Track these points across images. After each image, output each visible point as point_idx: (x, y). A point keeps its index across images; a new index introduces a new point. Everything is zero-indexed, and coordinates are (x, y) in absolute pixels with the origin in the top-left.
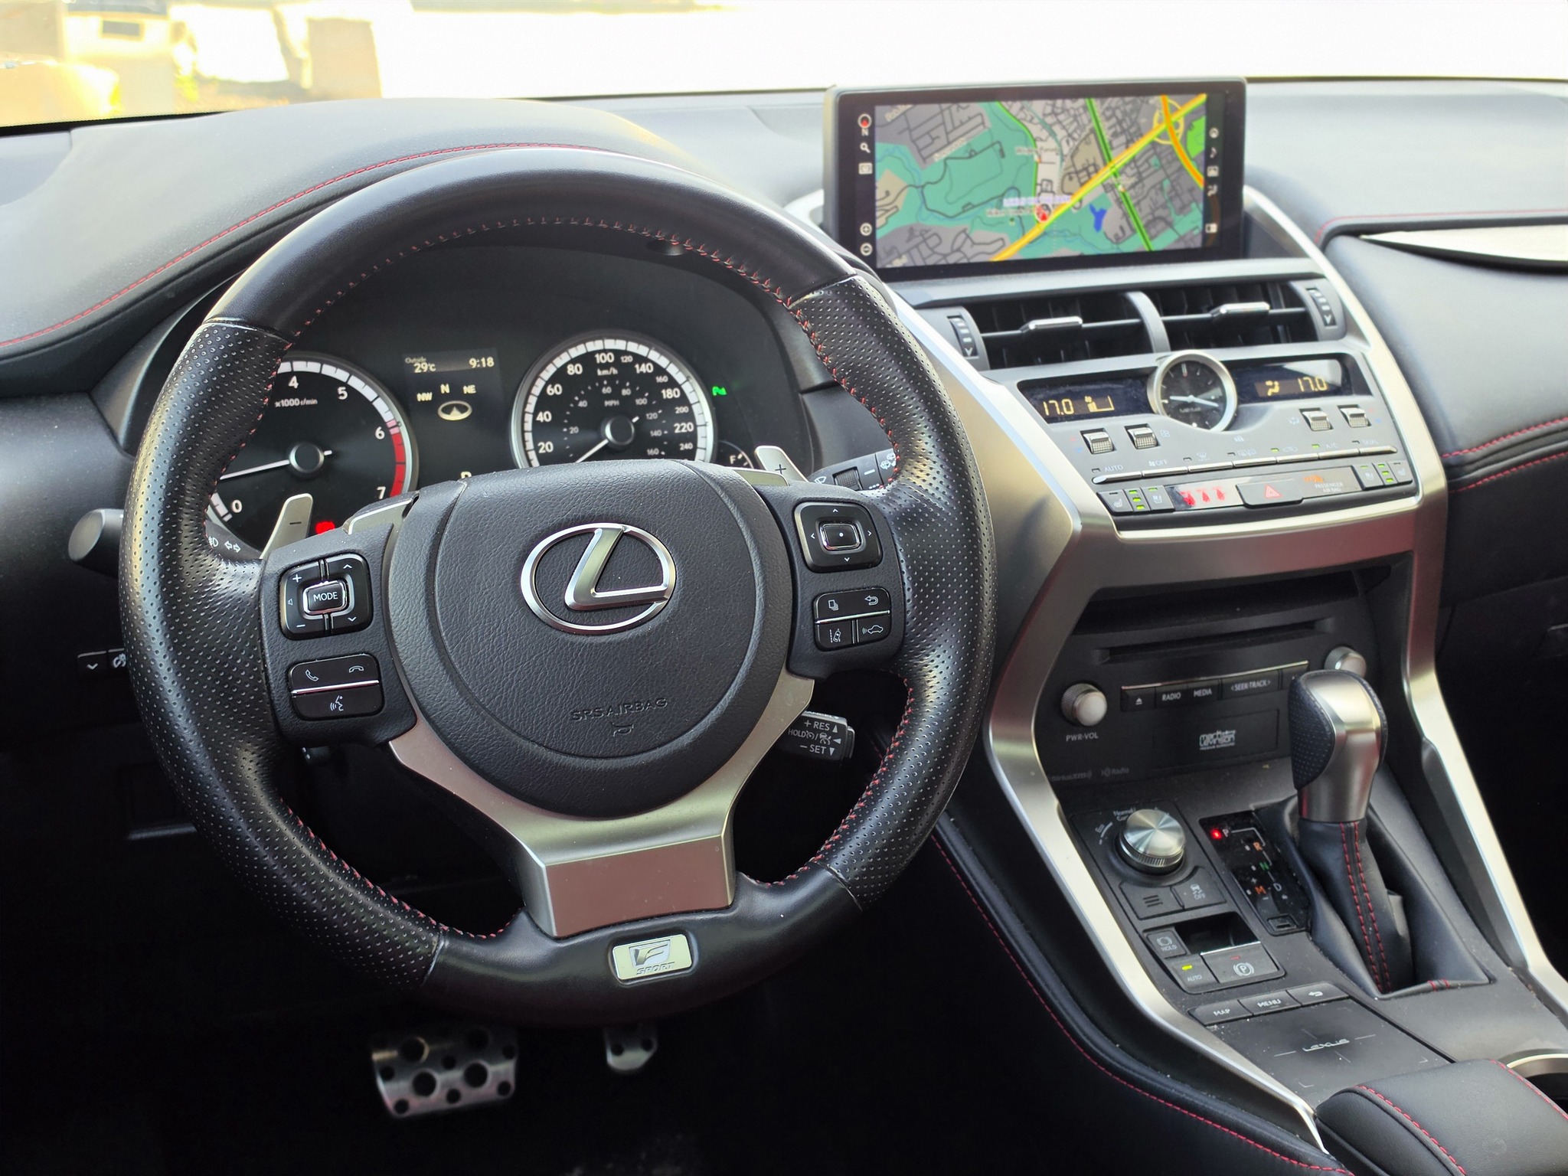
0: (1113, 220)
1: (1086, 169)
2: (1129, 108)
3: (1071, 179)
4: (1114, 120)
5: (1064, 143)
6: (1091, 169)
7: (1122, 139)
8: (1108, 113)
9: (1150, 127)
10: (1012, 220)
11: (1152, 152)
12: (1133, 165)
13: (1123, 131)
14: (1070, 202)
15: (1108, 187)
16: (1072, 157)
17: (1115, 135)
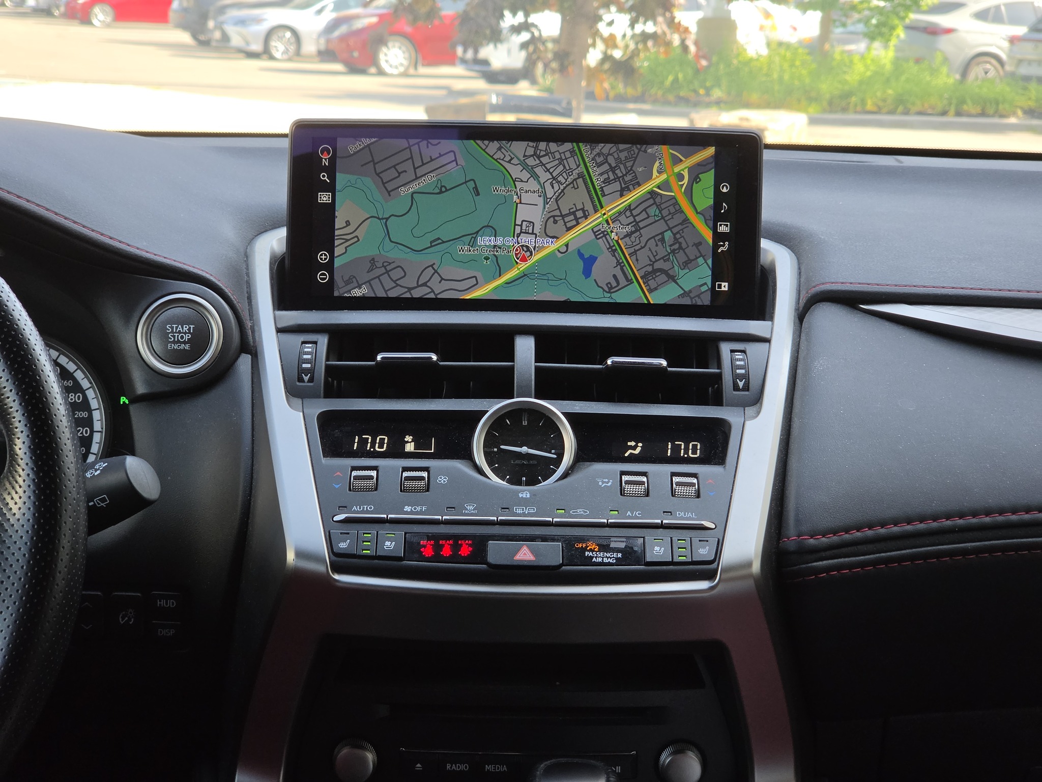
0: (604, 267)
1: (574, 213)
2: (623, 155)
3: (555, 222)
4: (606, 167)
5: (547, 185)
6: (579, 214)
7: (616, 186)
8: (599, 160)
9: (649, 177)
10: (487, 258)
11: (651, 201)
12: (628, 213)
13: (617, 179)
14: (553, 246)
15: (599, 234)
16: (557, 201)
17: (607, 182)
